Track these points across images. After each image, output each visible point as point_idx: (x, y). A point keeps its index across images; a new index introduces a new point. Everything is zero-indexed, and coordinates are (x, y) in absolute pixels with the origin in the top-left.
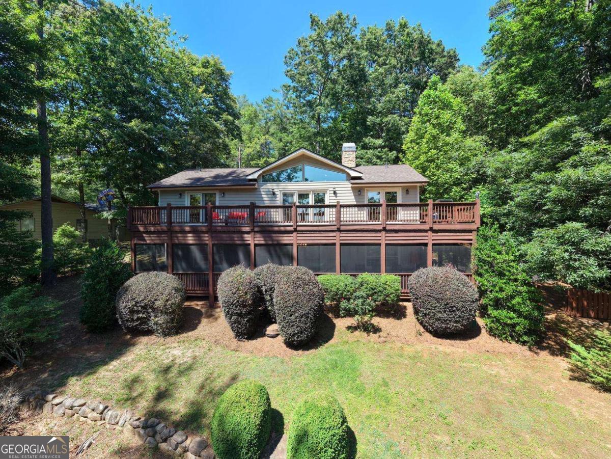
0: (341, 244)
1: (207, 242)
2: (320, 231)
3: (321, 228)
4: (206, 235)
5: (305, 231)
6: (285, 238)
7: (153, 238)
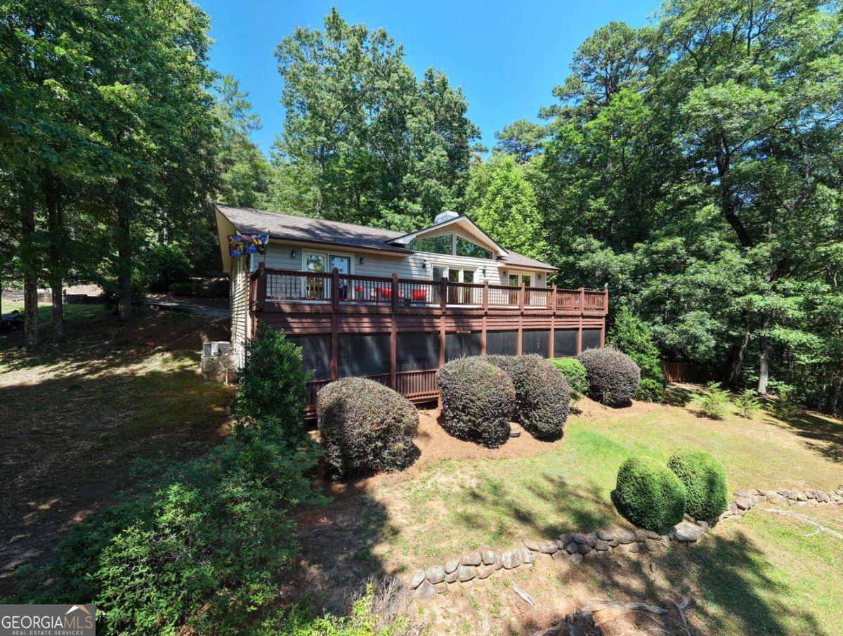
0: (524, 330)
1: (390, 330)
2: (506, 316)
3: (504, 313)
4: (389, 320)
5: (494, 315)
6: (474, 324)
7: (306, 325)
